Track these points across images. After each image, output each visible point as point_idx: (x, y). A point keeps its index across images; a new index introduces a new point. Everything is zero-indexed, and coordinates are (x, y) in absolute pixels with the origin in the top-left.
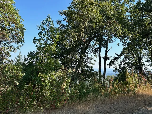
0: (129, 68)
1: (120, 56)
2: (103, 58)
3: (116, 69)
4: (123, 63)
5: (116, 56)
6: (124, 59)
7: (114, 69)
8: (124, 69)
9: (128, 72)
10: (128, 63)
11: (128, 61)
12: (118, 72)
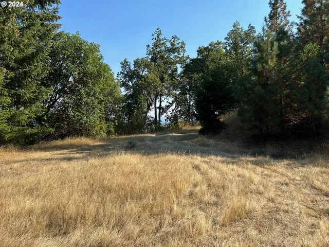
0: (181, 116)
1: (171, 104)
2: (158, 108)
3: (168, 118)
4: (174, 111)
5: (168, 104)
6: (176, 107)
7: (166, 118)
8: (175, 118)
9: (180, 120)
10: (180, 111)
11: (179, 109)
12: (170, 121)
